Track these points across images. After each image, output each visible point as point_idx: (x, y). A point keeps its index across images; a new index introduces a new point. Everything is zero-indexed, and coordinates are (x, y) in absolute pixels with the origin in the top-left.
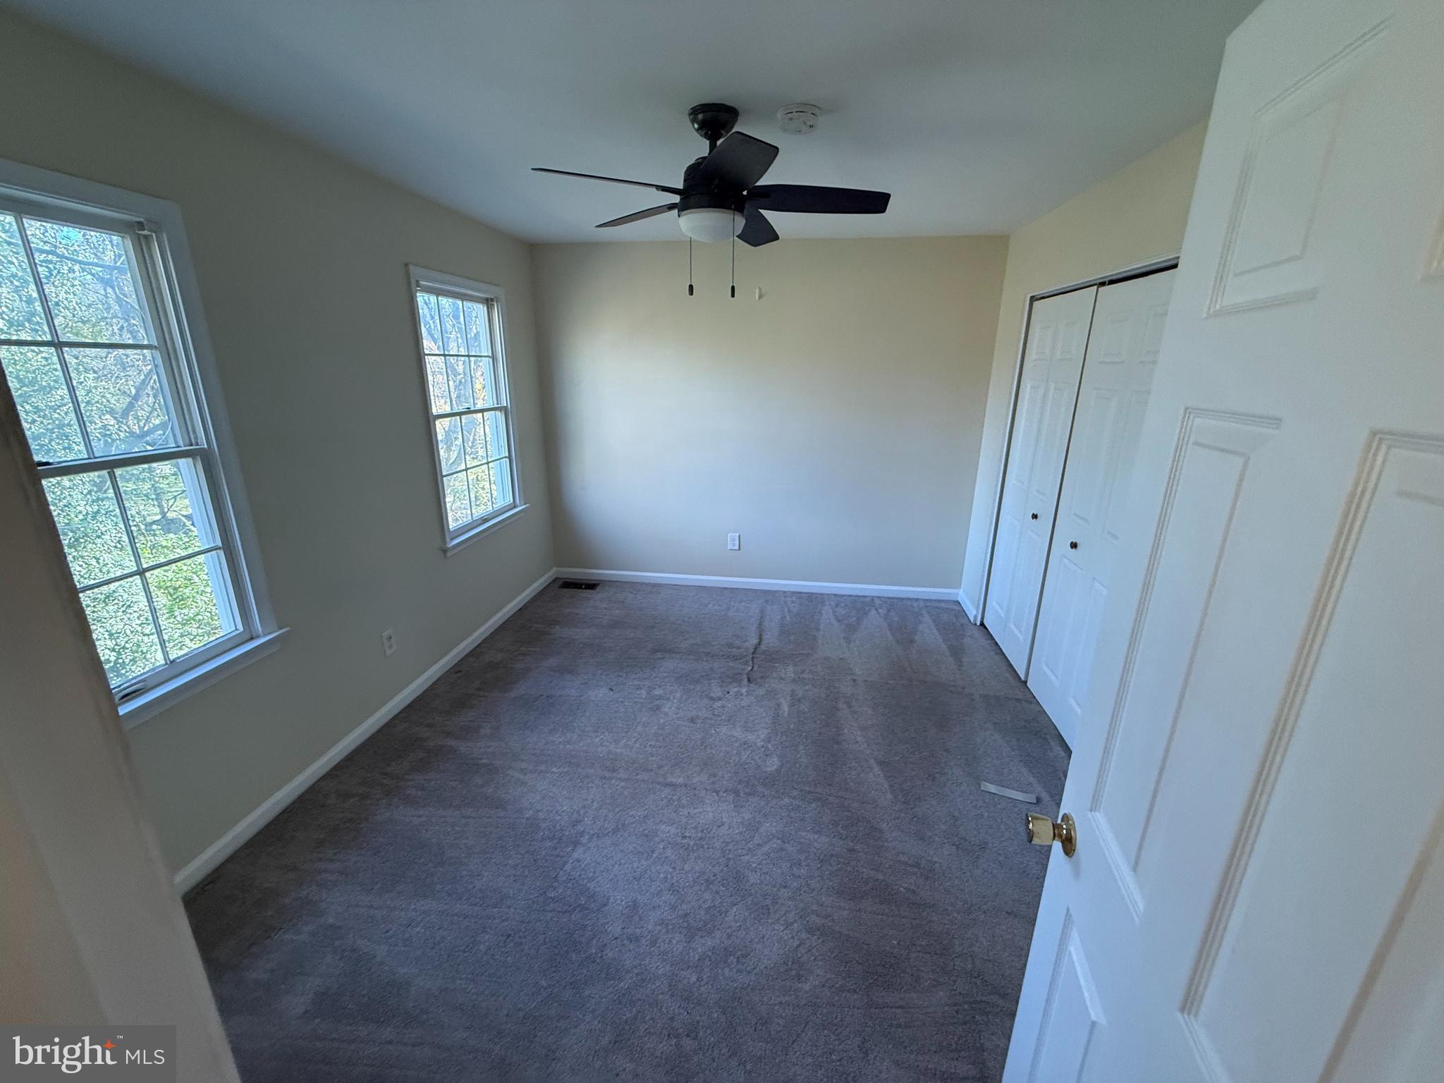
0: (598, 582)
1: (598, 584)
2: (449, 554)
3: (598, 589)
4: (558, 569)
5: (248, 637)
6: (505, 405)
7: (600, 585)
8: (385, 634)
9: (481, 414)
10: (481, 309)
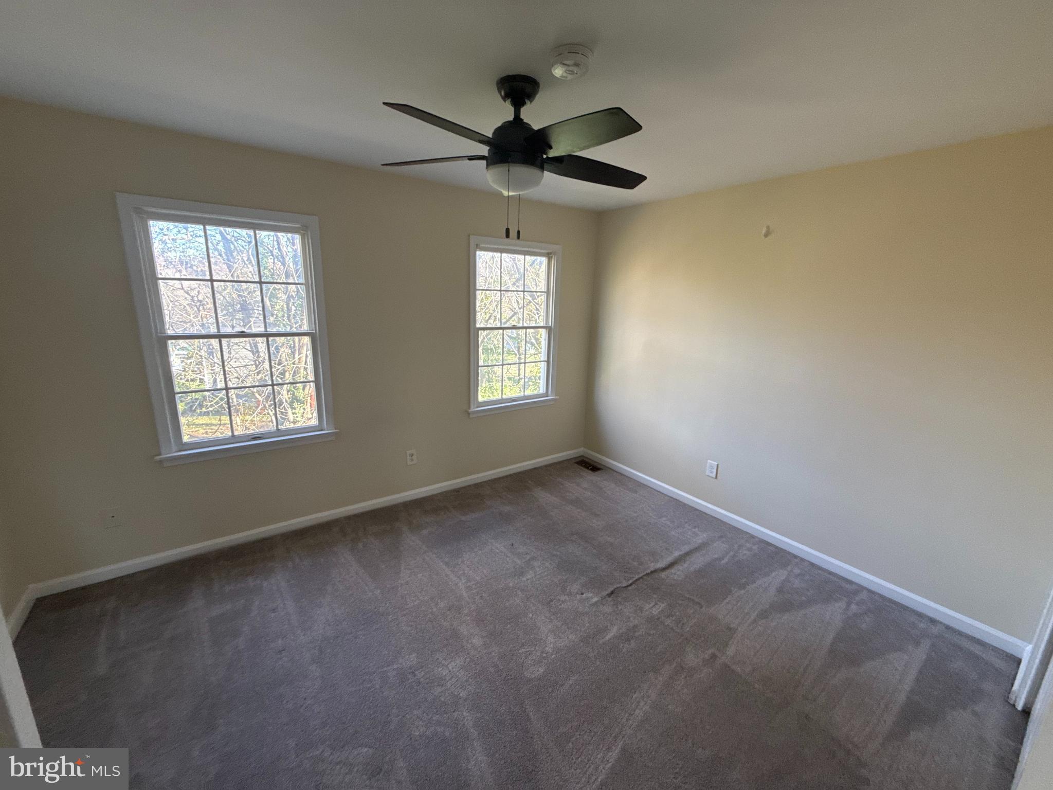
0: (601, 467)
1: (602, 469)
2: (471, 416)
3: (599, 472)
4: (585, 449)
5: (319, 428)
6: (550, 325)
7: (603, 471)
8: (409, 452)
9: (524, 330)
10: (544, 260)
